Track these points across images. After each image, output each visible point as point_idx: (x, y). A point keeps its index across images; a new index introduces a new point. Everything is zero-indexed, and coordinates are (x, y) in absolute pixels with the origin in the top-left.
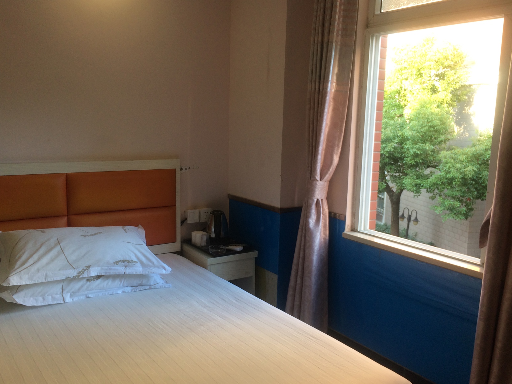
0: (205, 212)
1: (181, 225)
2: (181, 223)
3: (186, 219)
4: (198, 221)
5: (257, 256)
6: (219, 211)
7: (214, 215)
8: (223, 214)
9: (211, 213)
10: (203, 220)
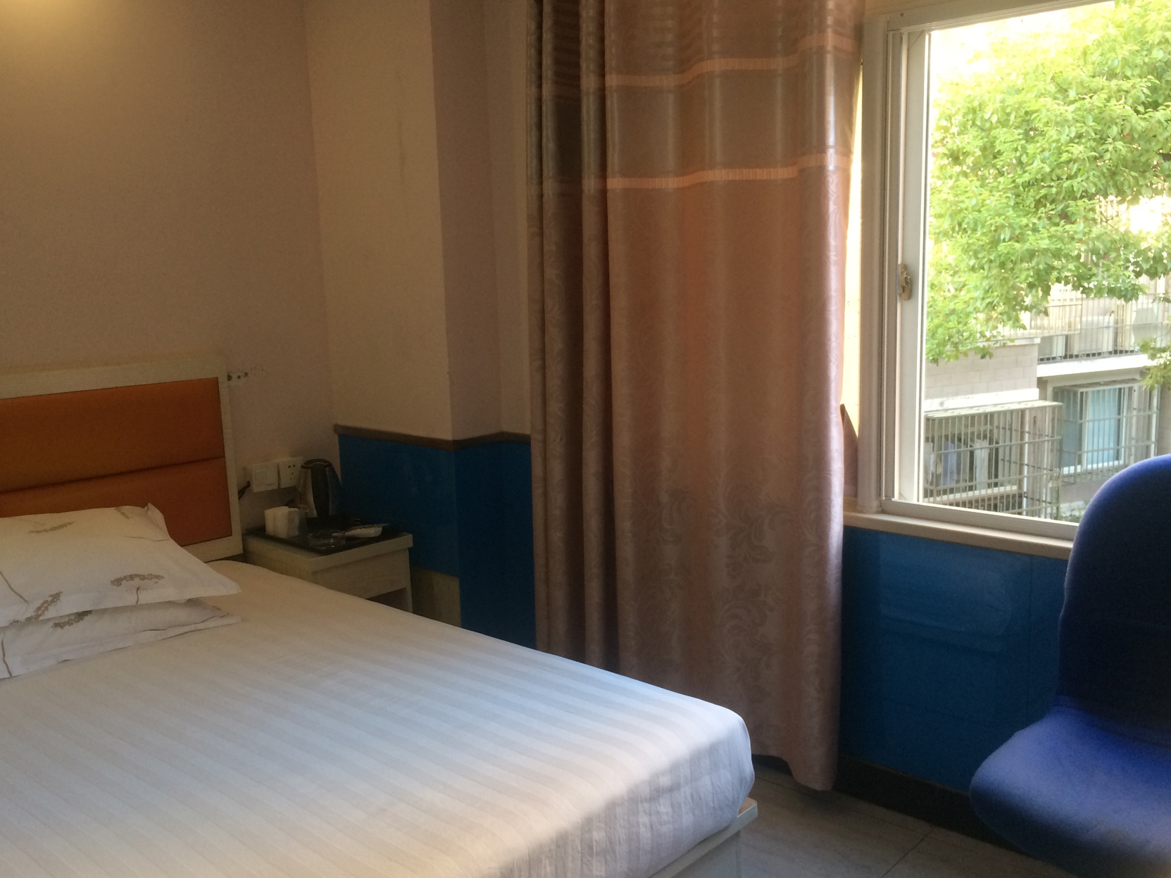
0: (289, 467)
1: (239, 498)
2: (239, 494)
3: (248, 484)
4: (276, 487)
5: (411, 544)
6: (319, 460)
7: (310, 470)
8: (330, 465)
9: (302, 467)
10: (287, 482)
